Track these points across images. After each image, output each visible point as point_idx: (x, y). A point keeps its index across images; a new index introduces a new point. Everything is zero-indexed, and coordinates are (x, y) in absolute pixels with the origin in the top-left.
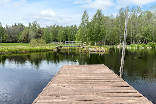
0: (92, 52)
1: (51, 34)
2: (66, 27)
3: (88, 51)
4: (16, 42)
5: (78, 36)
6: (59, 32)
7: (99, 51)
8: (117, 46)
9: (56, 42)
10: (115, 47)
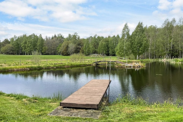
0: (128, 67)
1: (91, 46)
2: (107, 37)
3: (124, 67)
4: (55, 54)
5: (117, 50)
6: (100, 44)
7: (135, 67)
8: (163, 60)
9: (96, 54)
10: (160, 60)
